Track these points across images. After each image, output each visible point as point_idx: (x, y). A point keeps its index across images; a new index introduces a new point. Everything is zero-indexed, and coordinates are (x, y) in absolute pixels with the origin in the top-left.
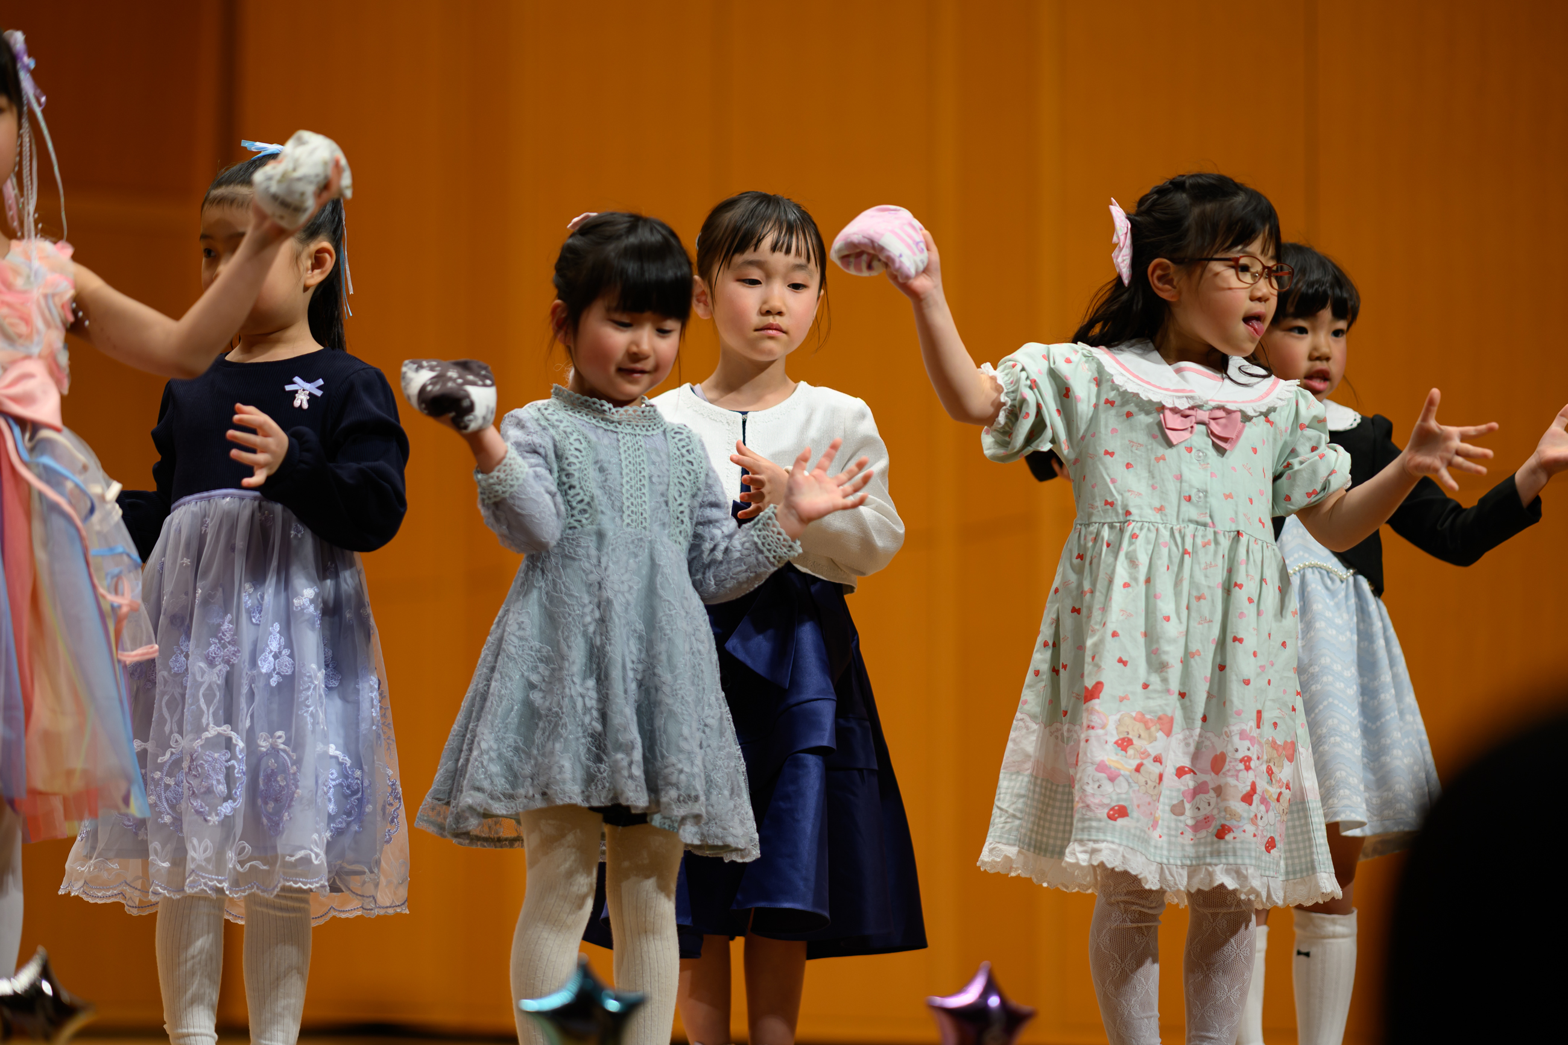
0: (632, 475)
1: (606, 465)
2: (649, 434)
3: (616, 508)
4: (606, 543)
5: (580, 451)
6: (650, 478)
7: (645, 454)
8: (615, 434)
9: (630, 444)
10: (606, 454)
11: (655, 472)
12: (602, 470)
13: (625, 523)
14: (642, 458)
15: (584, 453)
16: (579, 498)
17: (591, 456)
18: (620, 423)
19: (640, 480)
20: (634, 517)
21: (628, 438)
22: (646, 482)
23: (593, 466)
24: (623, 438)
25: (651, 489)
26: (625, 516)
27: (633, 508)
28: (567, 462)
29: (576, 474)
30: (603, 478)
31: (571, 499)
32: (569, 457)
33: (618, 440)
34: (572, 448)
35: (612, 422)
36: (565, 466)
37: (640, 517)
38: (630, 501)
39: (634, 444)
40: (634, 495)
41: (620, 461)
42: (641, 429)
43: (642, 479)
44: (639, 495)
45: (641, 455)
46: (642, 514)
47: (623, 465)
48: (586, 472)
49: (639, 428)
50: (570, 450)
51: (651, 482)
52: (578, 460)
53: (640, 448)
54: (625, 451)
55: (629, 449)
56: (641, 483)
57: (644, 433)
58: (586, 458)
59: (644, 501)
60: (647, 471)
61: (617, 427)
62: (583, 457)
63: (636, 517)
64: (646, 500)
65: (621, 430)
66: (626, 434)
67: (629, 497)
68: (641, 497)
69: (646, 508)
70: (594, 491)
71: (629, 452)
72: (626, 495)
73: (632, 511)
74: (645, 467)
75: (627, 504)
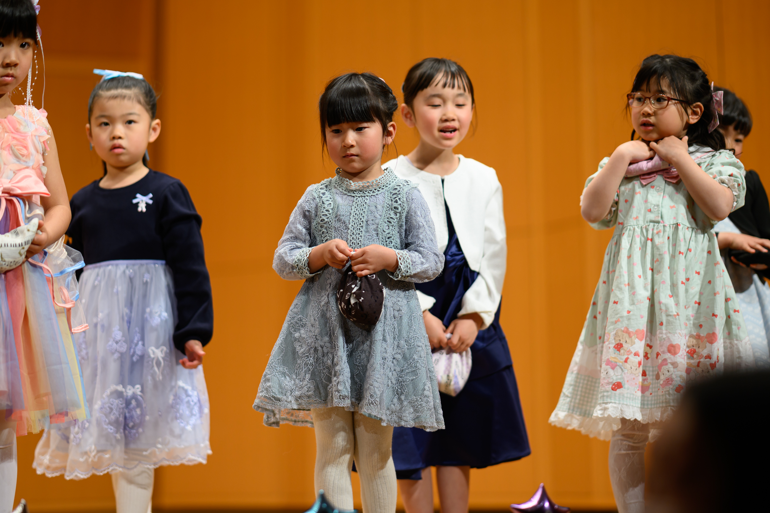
0: (356, 221)
1: (342, 217)
2: (374, 194)
5: (329, 211)
6: (367, 222)
7: (367, 208)
9: (359, 203)
10: (343, 210)
11: (371, 218)
12: (339, 220)
15: (331, 211)
16: (326, 238)
17: (334, 213)
18: (356, 191)
19: (360, 224)
22: (364, 224)
23: (335, 219)
24: (357, 199)
25: (368, 228)
27: (353, 241)
28: (321, 219)
29: (325, 225)
30: (339, 225)
31: (323, 239)
32: (321, 216)
33: (353, 201)
34: (324, 211)
35: (352, 191)
36: (319, 221)
37: (357, 245)
38: (352, 237)
39: (362, 202)
40: (354, 233)
41: (351, 213)
42: (368, 192)
43: (361, 223)
44: (358, 232)
45: (364, 209)
46: (358, 244)
47: (351, 216)
48: (330, 223)
49: (367, 192)
50: (323, 212)
51: (367, 224)
52: (326, 217)
53: (365, 204)
54: (355, 207)
55: (358, 206)
56: (360, 226)
57: (370, 195)
58: (331, 215)
59: (361, 236)
60: (366, 217)
61: (354, 193)
62: (330, 214)
63: (355, 246)
64: (362, 235)
65: (356, 195)
66: (359, 197)
67: (352, 235)
68: (359, 234)
69: (361, 240)
70: (333, 234)
71: (357, 208)
72: (350, 234)
73: (353, 243)
74: (364, 215)
75: (350, 239)
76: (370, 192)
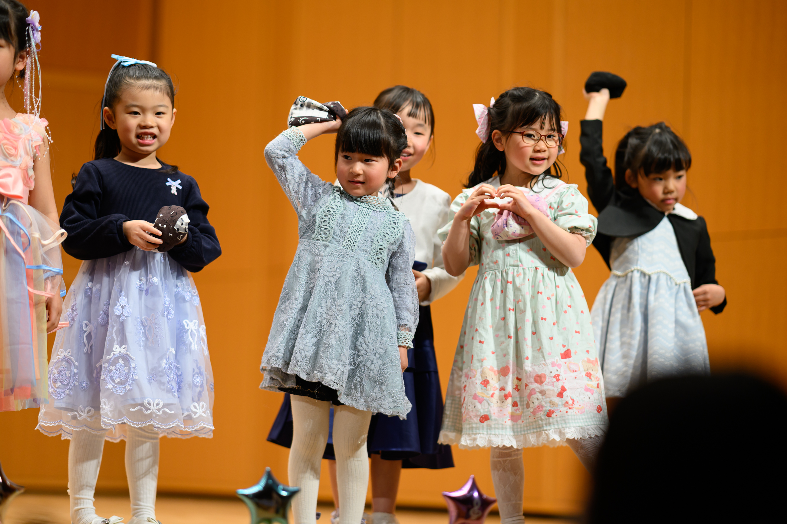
1: (346, 217)
2: (377, 210)
3: (342, 237)
5: (337, 207)
10: (348, 213)
12: (343, 218)
13: (343, 245)
15: (339, 208)
16: (326, 227)
17: (341, 211)
22: (363, 230)
23: (340, 215)
25: (364, 234)
29: (329, 216)
30: (342, 222)
33: (358, 209)
34: (334, 204)
37: (352, 244)
38: (350, 236)
39: (365, 212)
41: (354, 217)
42: (373, 207)
45: (366, 217)
46: (354, 243)
47: (354, 219)
48: (334, 217)
50: (331, 205)
51: (366, 231)
52: (333, 210)
56: (360, 229)
57: (374, 209)
60: (366, 225)
62: (337, 209)
63: (350, 244)
64: (358, 237)
65: (362, 205)
68: (357, 235)
69: (357, 241)
70: (333, 226)
71: (360, 215)
72: (349, 233)
73: (349, 241)
74: (366, 223)
75: (348, 237)
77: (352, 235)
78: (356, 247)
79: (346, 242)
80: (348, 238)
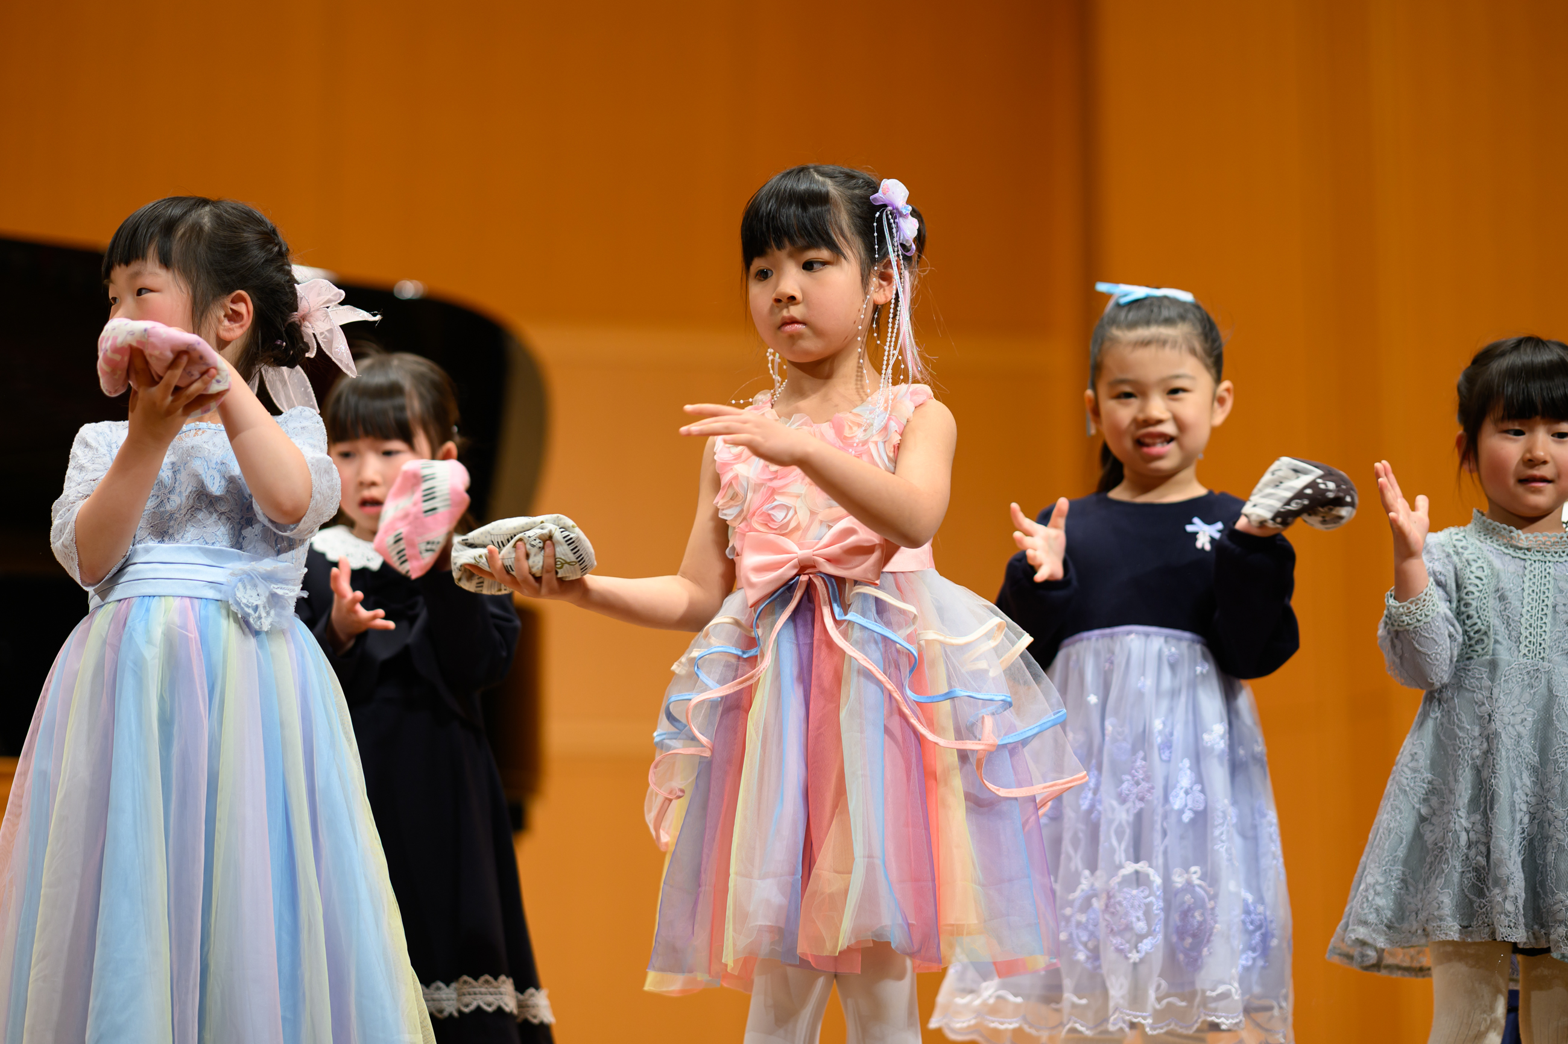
0: (1534, 604)
1: (1508, 594)
2: (1561, 560)
3: (1513, 638)
4: (1499, 673)
5: (1481, 579)
6: (1554, 607)
7: (1552, 582)
8: (1522, 563)
9: (1537, 572)
10: (1508, 584)
11: (1561, 601)
12: (1502, 598)
13: (1521, 654)
14: (1547, 586)
15: (1485, 581)
16: (1476, 628)
17: (1492, 584)
18: (1529, 550)
19: (1543, 610)
20: (1532, 647)
21: (1537, 565)
22: (1549, 611)
23: (1494, 595)
24: (1531, 565)
25: (1554, 619)
26: (1522, 647)
27: (1531, 638)
28: (1465, 591)
29: (1474, 604)
30: (1503, 607)
31: (1469, 629)
32: (1467, 586)
33: (1525, 568)
34: (1472, 576)
35: (1521, 549)
36: (1463, 595)
37: (1538, 647)
38: (1528, 631)
39: (1541, 572)
40: (1533, 625)
41: (1523, 589)
42: (1552, 555)
43: (1545, 608)
44: (1539, 625)
45: (1547, 583)
46: (1540, 644)
47: (1525, 594)
48: (1484, 601)
49: (1550, 554)
50: (1469, 579)
51: (1555, 611)
52: (1478, 589)
53: (1548, 576)
54: (1530, 579)
55: (1535, 577)
56: (1543, 613)
57: (1555, 560)
58: (1486, 587)
59: (1545, 631)
60: (1552, 599)
61: (1525, 554)
62: (1483, 585)
63: (1534, 647)
64: (1547, 630)
65: (1529, 557)
66: (1535, 561)
67: (1528, 627)
68: (1541, 627)
69: (1546, 638)
70: (1491, 620)
71: (1533, 580)
72: (1525, 626)
73: (1530, 642)
74: (1550, 595)
75: (1524, 634)
76: (1554, 555)
77: (1532, 630)
78: (1547, 651)
79: (1526, 646)
80: (1526, 637)
